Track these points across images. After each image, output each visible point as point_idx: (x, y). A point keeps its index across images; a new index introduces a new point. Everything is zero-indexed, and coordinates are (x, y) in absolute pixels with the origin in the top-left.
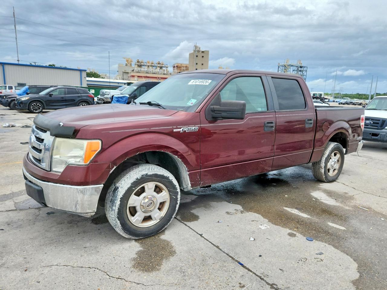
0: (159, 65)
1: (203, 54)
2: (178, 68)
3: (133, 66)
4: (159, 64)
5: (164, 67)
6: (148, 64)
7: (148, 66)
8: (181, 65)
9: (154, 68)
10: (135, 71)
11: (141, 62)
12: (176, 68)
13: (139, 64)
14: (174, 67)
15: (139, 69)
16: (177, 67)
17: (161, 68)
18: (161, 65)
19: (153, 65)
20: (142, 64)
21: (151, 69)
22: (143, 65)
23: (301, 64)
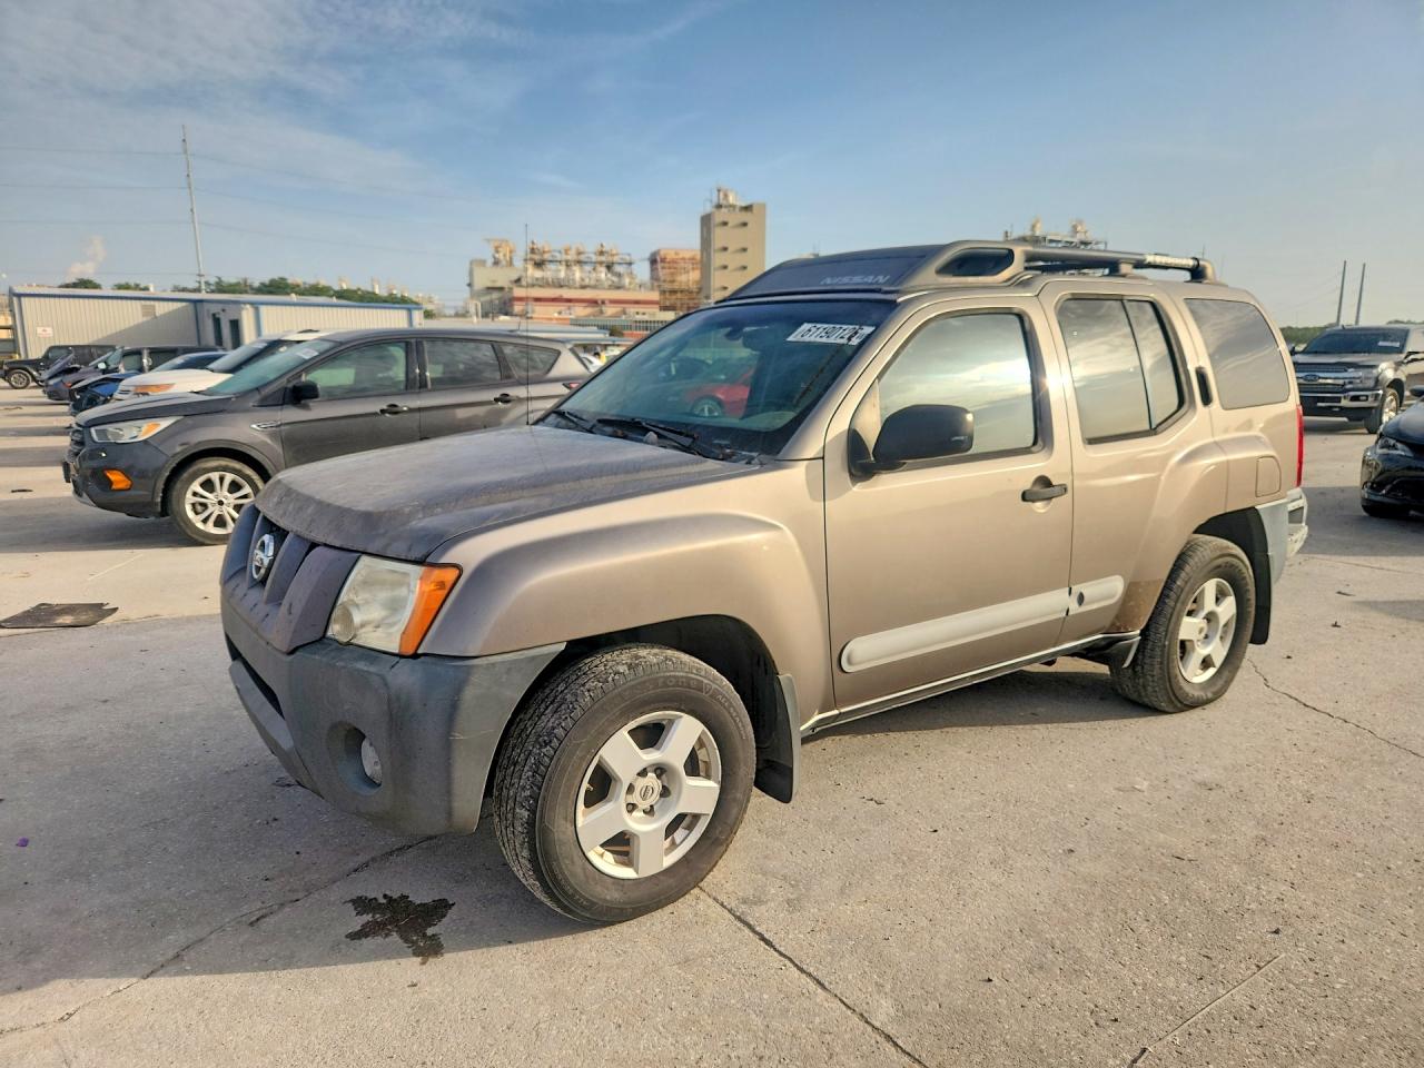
0: (603, 258)
1: (745, 217)
2: (667, 265)
3: (518, 263)
4: (602, 253)
5: (620, 264)
6: (569, 257)
7: (568, 265)
8: (676, 254)
9: (588, 268)
10: (524, 283)
11: (544, 252)
12: (659, 265)
13: (537, 257)
14: (653, 262)
15: (538, 274)
16: (663, 260)
17: (609, 267)
18: (610, 259)
19: (582, 258)
20: (547, 256)
21: (577, 274)
22: (551, 261)
23: (1085, 232)
